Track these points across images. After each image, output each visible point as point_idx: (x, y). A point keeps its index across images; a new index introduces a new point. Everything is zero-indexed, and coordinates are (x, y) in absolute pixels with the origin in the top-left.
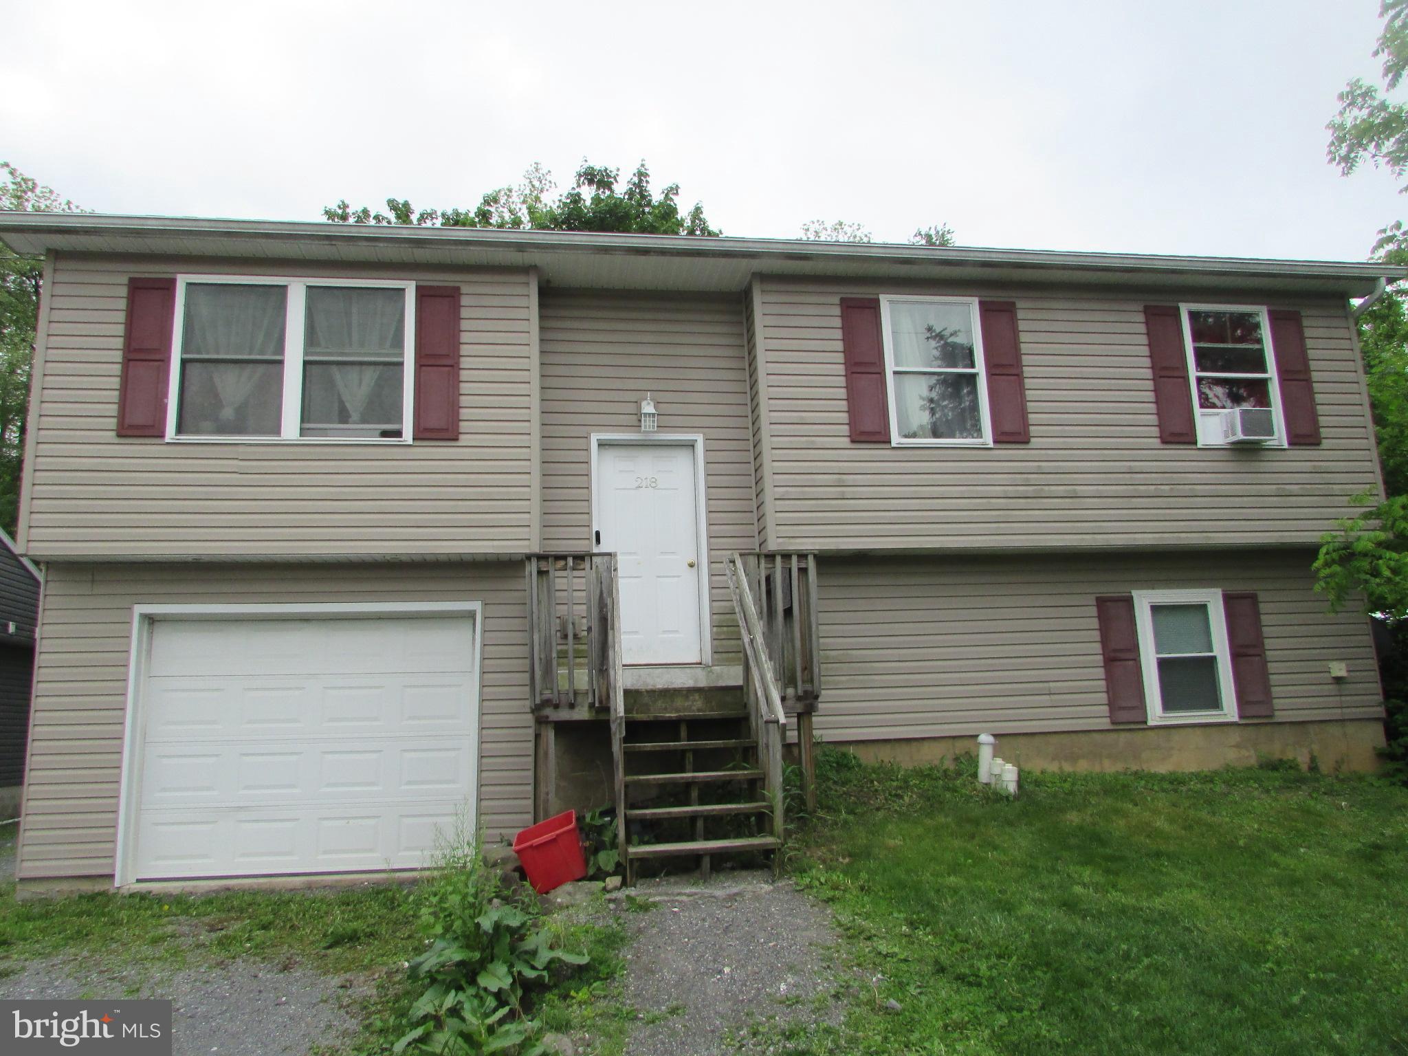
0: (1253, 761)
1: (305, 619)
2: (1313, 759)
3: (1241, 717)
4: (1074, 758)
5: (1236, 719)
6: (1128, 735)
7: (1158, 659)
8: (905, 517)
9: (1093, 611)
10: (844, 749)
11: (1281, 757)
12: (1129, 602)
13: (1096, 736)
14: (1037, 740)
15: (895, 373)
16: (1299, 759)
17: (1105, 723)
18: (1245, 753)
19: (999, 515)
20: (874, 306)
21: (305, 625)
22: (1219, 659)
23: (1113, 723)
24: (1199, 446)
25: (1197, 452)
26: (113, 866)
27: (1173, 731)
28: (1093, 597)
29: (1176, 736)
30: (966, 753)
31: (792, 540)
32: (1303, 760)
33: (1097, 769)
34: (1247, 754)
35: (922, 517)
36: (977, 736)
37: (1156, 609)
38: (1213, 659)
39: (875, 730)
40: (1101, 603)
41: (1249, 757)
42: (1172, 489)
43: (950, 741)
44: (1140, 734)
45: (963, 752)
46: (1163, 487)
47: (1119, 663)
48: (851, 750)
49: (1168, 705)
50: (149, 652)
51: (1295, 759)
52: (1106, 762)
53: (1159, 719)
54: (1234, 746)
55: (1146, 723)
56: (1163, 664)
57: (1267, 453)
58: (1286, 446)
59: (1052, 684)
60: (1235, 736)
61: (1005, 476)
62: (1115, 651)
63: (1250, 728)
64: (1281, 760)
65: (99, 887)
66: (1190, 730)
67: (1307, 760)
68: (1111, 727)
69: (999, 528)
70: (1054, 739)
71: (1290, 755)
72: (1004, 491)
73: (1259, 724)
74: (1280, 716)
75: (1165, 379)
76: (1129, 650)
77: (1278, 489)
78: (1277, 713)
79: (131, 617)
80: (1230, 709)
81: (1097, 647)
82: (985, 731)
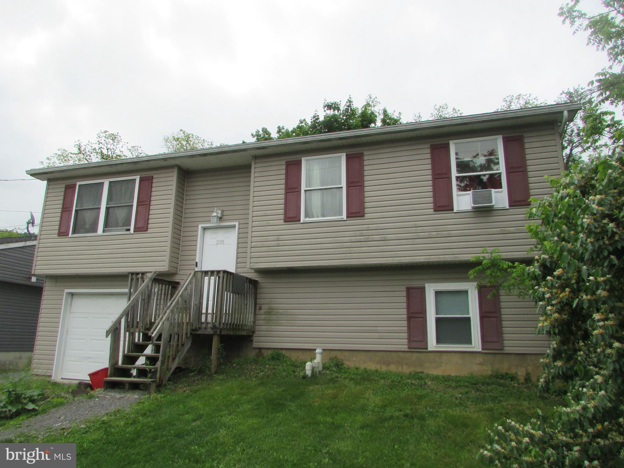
0: (489, 373)
1: (112, 294)
2: (528, 374)
3: (483, 349)
4: (388, 364)
5: (480, 349)
6: (418, 354)
7: (436, 317)
8: (321, 252)
9: (404, 294)
10: (280, 352)
11: (507, 372)
12: (423, 289)
13: (400, 354)
14: (370, 354)
15: (305, 191)
16: (519, 373)
17: (405, 348)
18: (485, 368)
19: (346, 250)
20: (299, 163)
21: (111, 296)
22: (472, 319)
23: (409, 348)
24: (455, 211)
25: (453, 214)
26: (52, 373)
27: (444, 354)
28: (405, 287)
29: (445, 357)
30: (336, 357)
31: (257, 264)
32: (521, 373)
33: (400, 369)
34: (486, 368)
35: (313, 252)
36: (315, 350)
37: (438, 293)
38: (469, 319)
39: (295, 344)
40: (408, 289)
41: (487, 370)
42: (437, 234)
43: (329, 351)
44: (426, 354)
45: (334, 357)
46: (432, 233)
47: (414, 319)
48: (284, 352)
49: (439, 340)
50: (71, 305)
51: (516, 373)
52: (405, 367)
53: (434, 347)
54: (479, 364)
55: (427, 349)
56: (438, 320)
57: (496, 211)
58: (508, 207)
59: (379, 328)
60: (479, 359)
61: (352, 232)
62: (412, 313)
63: (490, 355)
64: (507, 373)
65: (48, 379)
66: (453, 354)
67: (524, 374)
68: (407, 350)
69: (346, 256)
70: (379, 354)
71: (513, 371)
72: (350, 239)
73: (495, 353)
74: (507, 350)
75: (438, 180)
76: (421, 313)
77: (501, 230)
78: (505, 348)
79: (64, 292)
80: (476, 344)
81: (405, 311)
82: (319, 347)
